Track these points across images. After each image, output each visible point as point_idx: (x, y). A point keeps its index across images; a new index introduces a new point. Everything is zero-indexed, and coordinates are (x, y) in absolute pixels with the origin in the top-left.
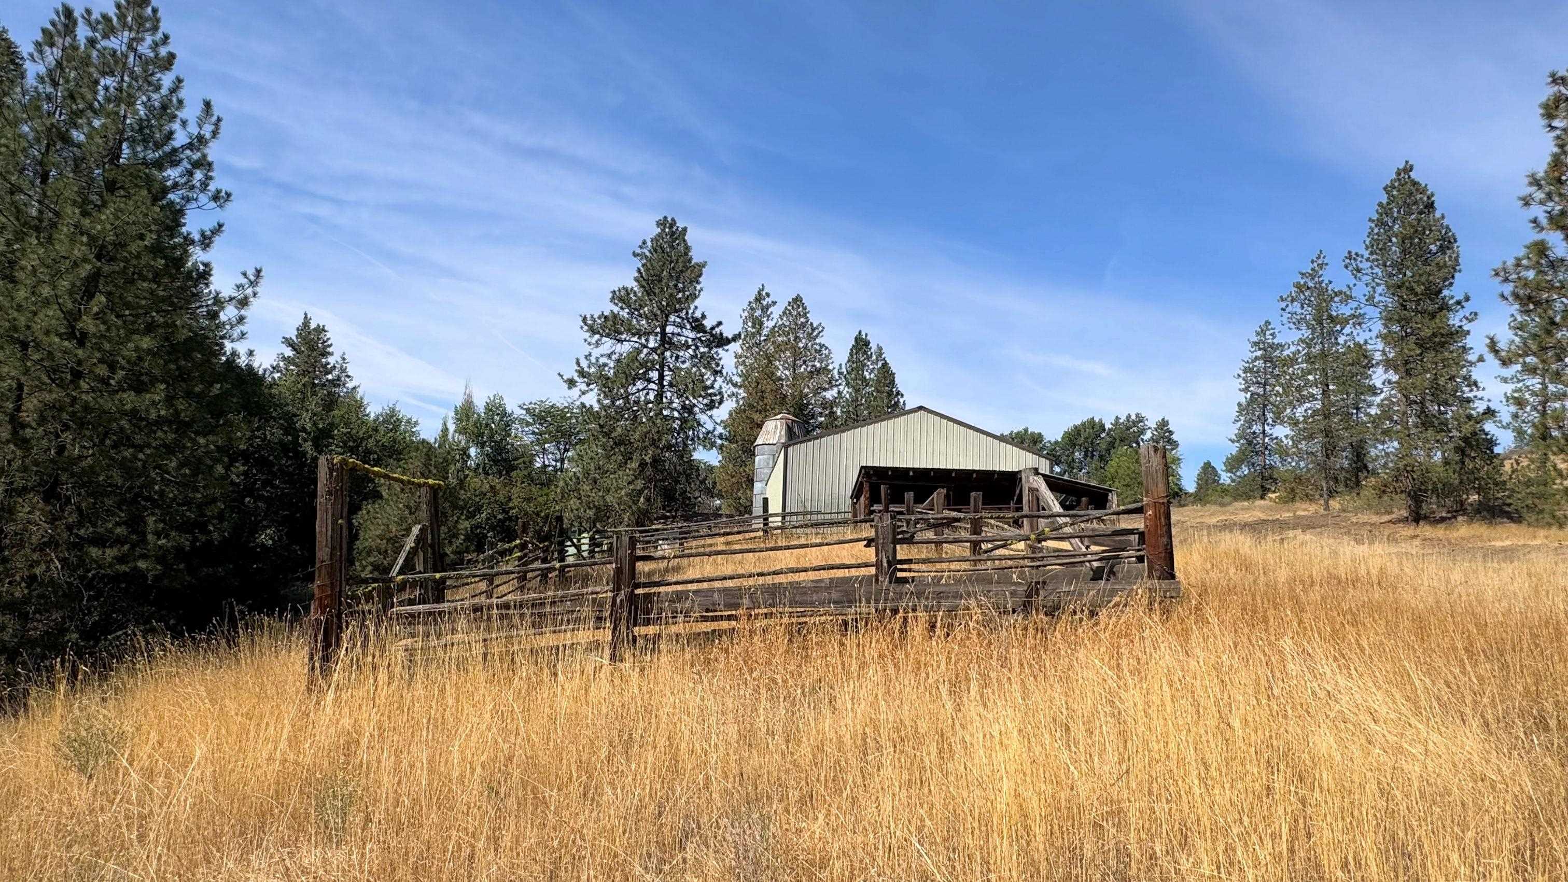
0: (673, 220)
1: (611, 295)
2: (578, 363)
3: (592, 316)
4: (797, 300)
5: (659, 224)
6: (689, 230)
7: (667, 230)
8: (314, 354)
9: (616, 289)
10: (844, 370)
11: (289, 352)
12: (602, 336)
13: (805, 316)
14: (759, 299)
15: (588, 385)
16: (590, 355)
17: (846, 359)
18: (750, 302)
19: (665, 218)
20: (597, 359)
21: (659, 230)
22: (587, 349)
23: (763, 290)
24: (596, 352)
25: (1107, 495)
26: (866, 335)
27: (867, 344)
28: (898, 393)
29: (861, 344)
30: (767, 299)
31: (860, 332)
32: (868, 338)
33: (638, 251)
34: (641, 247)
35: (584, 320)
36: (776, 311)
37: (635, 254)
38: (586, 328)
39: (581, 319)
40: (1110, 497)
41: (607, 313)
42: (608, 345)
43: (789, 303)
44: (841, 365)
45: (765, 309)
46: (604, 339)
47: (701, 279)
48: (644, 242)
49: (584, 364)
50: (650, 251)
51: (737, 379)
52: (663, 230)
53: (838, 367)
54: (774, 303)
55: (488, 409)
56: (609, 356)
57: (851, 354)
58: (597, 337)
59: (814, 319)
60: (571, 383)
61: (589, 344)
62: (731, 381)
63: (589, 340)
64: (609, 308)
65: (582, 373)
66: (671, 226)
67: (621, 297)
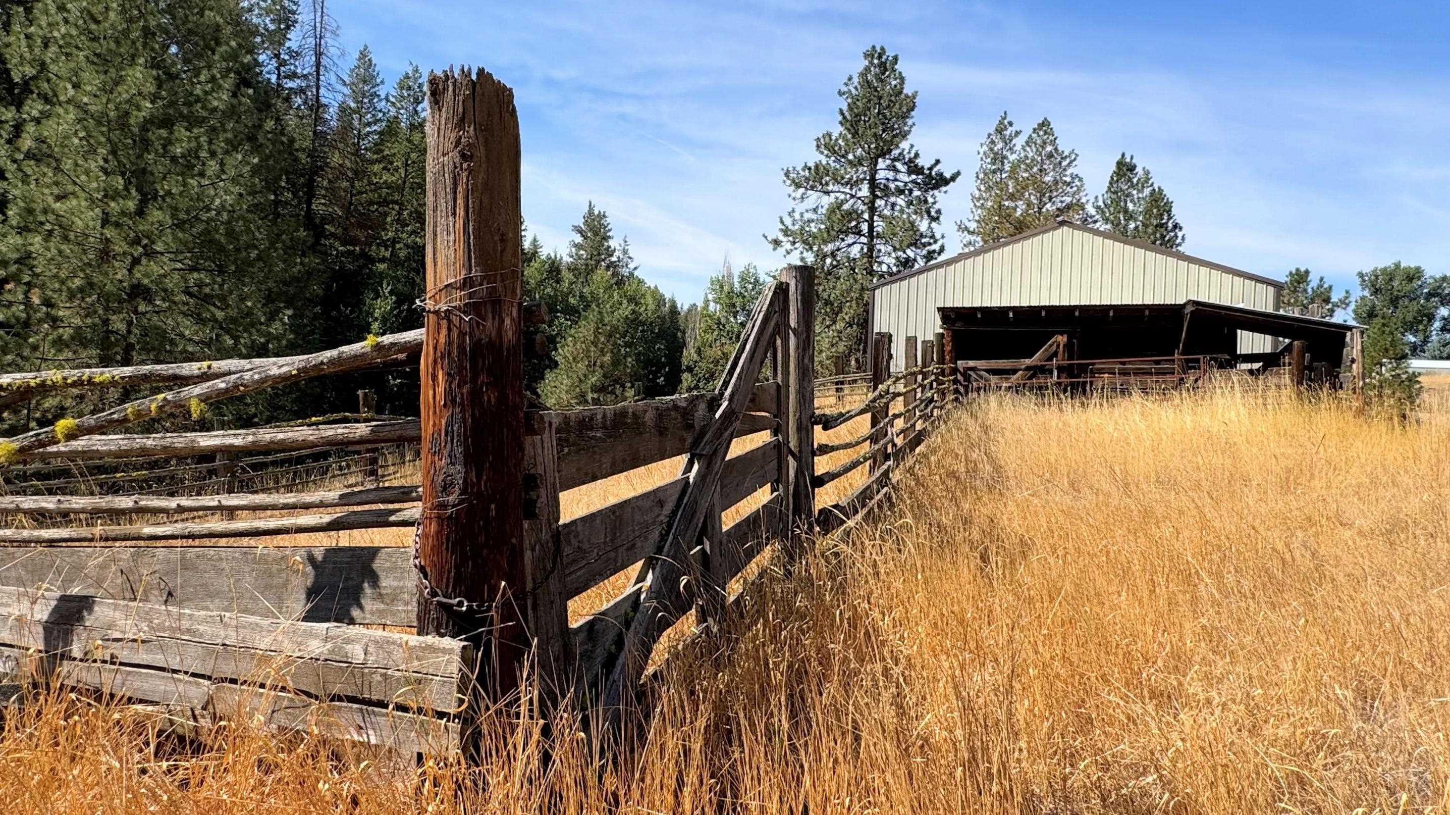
0: (883, 49)
1: (815, 143)
2: (782, 222)
3: (794, 168)
4: (1044, 125)
5: (866, 56)
6: (900, 57)
7: (876, 61)
8: (598, 238)
9: (820, 136)
10: (1101, 203)
11: (579, 239)
12: (806, 189)
13: (1053, 142)
14: (1000, 131)
15: (794, 243)
16: (793, 211)
17: (1106, 189)
18: (990, 135)
19: (874, 47)
20: (802, 215)
21: (867, 63)
22: (791, 204)
23: (1005, 118)
24: (800, 208)
25: (1344, 336)
26: (1132, 158)
27: (1132, 168)
28: (1176, 226)
29: (1125, 169)
30: (1010, 129)
31: (1123, 155)
32: (1134, 161)
33: (845, 89)
34: (846, 84)
35: (787, 175)
36: (1019, 142)
37: (841, 93)
38: (788, 182)
39: (782, 173)
40: (1348, 339)
41: (811, 164)
42: (814, 197)
43: (1035, 130)
44: (1096, 197)
45: (1007, 141)
46: (810, 192)
47: (913, 113)
48: (850, 79)
49: (788, 221)
50: (856, 88)
51: (973, 226)
52: (871, 63)
53: (1093, 200)
54: (1018, 133)
55: (743, 279)
56: (815, 210)
57: (1111, 183)
58: (802, 190)
59: (1064, 146)
60: (777, 243)
61: (794, 199)
62: (966, 228)
63: (793, 195)
64: (814, 157)
65: (786, 232)
66: (880, 57)
67: (827, 144)
